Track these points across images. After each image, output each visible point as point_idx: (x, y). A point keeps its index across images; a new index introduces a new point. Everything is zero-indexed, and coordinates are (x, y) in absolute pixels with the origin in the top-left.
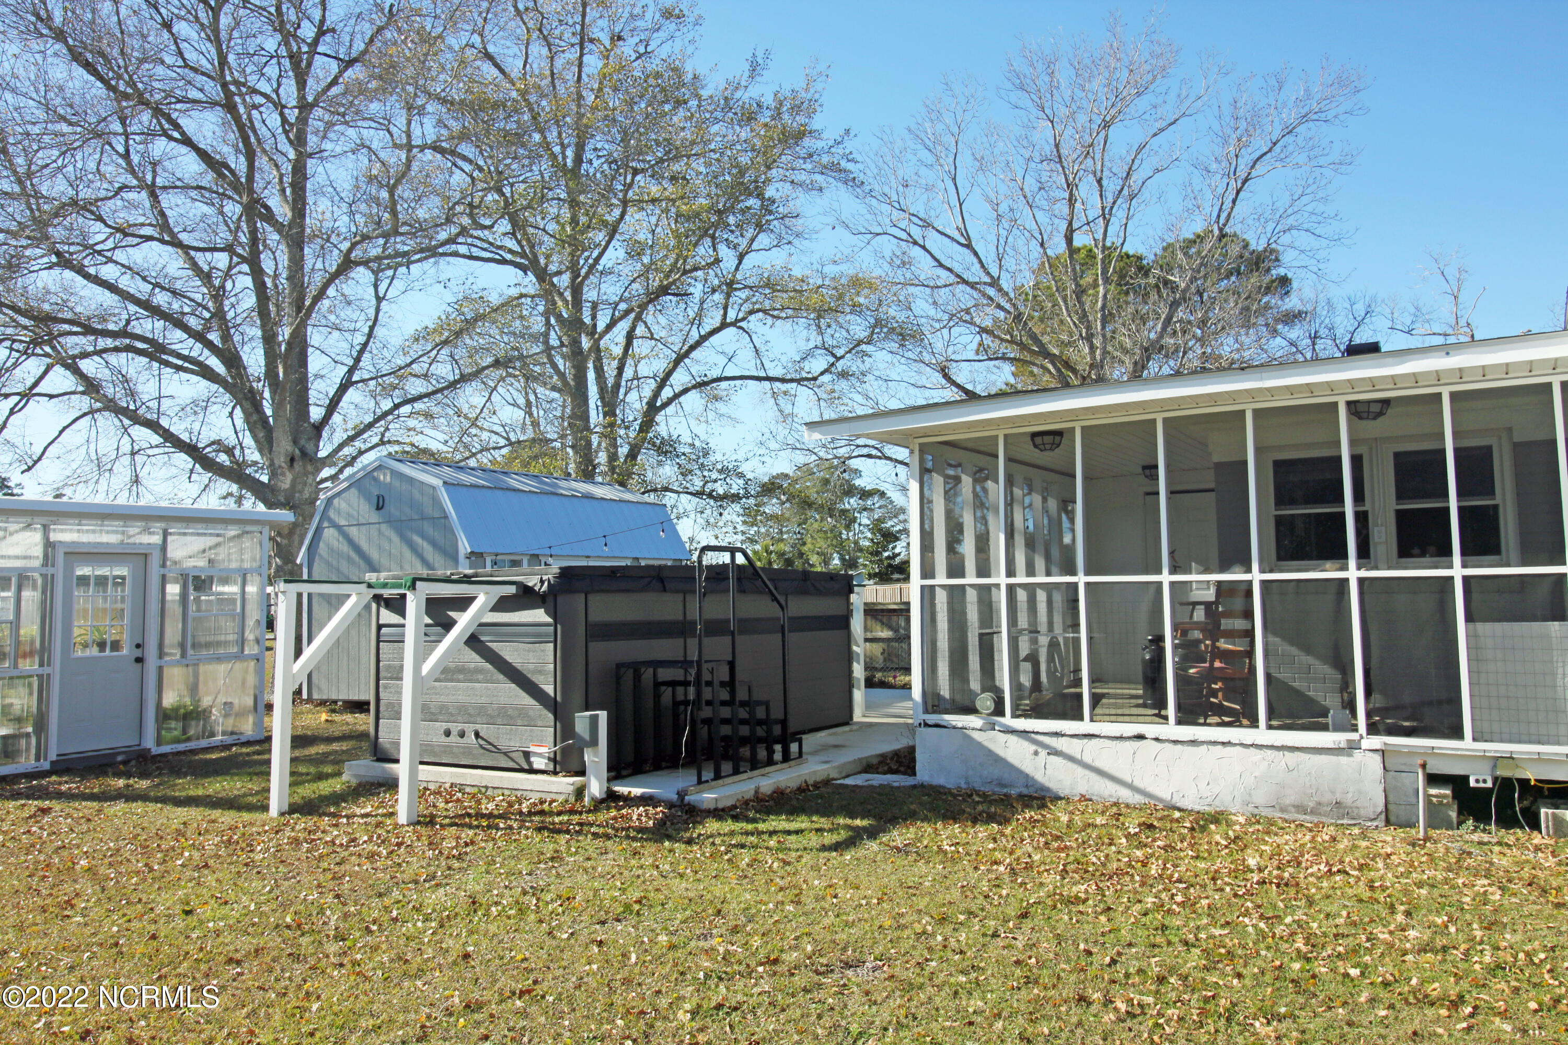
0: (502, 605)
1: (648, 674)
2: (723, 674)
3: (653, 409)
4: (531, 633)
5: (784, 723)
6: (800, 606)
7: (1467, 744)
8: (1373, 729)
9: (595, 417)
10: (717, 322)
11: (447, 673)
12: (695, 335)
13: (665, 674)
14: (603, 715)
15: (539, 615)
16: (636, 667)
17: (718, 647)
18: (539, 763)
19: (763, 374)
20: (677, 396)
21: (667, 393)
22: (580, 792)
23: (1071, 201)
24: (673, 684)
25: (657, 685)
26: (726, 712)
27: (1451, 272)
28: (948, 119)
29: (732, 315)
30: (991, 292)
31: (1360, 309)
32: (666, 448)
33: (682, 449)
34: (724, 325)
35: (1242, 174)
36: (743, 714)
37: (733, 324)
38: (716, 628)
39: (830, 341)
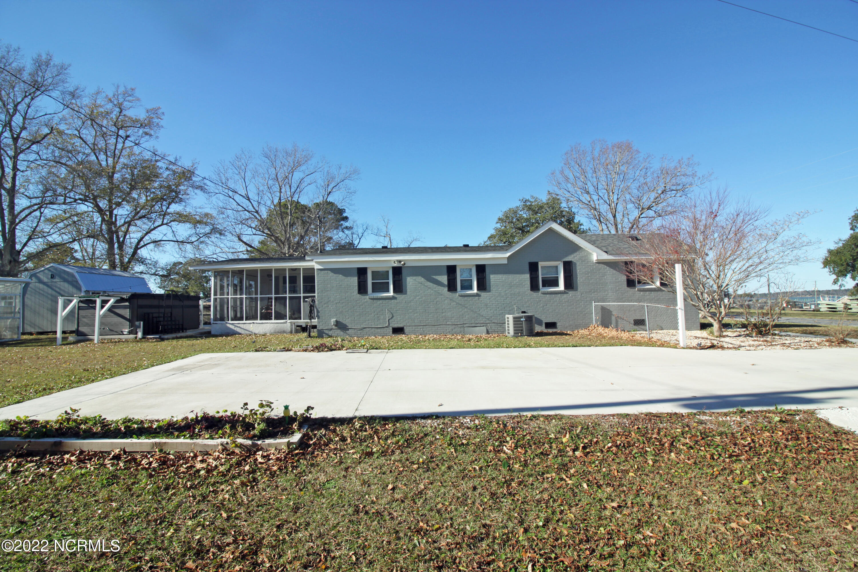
0: (117, 302)
1: (151, 316)
2: (169, 315)
3: (137, 248)
4: (125, 307)
5: (182, 325)
6: (187, 303)
7: (302, 320)
8: (289, 319)
9: (116, 251)
10: (160, 223)
11: (104, 316)
12: (152, 227)
13: (155, 315)
14: (142, 323)
15: (127, 304)
16: (148, 314)
17: (168, 310)
18: (125, 333)
19: (175, 239)
20: (145, 245)
21: (142, 243)
22: (136, 338)
23: (281, 192)
24: (156, 317)
25: (153, 317)
26: (170, 323)
27: (386, 220)
28: (243, 161)
29: (165, 221)
30: (256, 214)
31: (365, 227)
32: (142, 261)
33: (147, 261)
34: (162, 224)
35: (329, 190)
36: (173, 323)
37: (166, 224)
38: (168, 307)
39: (197, 232)
